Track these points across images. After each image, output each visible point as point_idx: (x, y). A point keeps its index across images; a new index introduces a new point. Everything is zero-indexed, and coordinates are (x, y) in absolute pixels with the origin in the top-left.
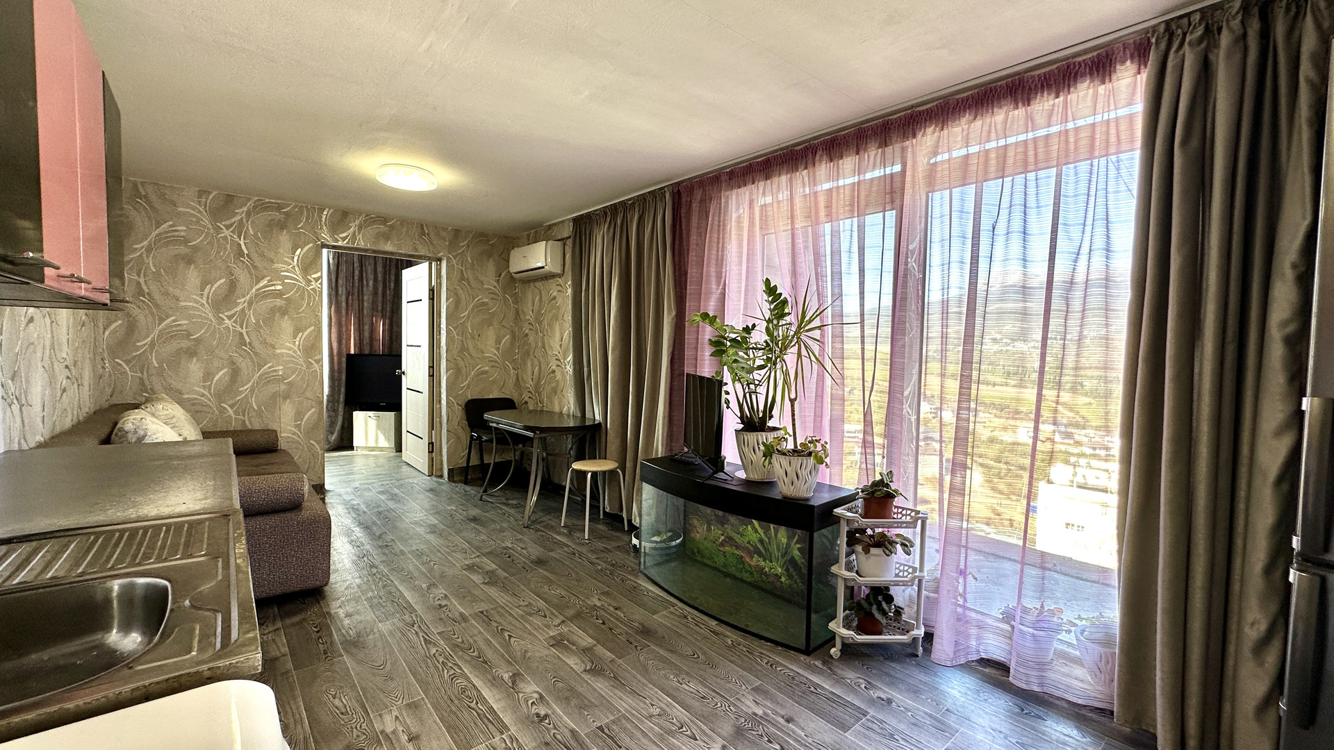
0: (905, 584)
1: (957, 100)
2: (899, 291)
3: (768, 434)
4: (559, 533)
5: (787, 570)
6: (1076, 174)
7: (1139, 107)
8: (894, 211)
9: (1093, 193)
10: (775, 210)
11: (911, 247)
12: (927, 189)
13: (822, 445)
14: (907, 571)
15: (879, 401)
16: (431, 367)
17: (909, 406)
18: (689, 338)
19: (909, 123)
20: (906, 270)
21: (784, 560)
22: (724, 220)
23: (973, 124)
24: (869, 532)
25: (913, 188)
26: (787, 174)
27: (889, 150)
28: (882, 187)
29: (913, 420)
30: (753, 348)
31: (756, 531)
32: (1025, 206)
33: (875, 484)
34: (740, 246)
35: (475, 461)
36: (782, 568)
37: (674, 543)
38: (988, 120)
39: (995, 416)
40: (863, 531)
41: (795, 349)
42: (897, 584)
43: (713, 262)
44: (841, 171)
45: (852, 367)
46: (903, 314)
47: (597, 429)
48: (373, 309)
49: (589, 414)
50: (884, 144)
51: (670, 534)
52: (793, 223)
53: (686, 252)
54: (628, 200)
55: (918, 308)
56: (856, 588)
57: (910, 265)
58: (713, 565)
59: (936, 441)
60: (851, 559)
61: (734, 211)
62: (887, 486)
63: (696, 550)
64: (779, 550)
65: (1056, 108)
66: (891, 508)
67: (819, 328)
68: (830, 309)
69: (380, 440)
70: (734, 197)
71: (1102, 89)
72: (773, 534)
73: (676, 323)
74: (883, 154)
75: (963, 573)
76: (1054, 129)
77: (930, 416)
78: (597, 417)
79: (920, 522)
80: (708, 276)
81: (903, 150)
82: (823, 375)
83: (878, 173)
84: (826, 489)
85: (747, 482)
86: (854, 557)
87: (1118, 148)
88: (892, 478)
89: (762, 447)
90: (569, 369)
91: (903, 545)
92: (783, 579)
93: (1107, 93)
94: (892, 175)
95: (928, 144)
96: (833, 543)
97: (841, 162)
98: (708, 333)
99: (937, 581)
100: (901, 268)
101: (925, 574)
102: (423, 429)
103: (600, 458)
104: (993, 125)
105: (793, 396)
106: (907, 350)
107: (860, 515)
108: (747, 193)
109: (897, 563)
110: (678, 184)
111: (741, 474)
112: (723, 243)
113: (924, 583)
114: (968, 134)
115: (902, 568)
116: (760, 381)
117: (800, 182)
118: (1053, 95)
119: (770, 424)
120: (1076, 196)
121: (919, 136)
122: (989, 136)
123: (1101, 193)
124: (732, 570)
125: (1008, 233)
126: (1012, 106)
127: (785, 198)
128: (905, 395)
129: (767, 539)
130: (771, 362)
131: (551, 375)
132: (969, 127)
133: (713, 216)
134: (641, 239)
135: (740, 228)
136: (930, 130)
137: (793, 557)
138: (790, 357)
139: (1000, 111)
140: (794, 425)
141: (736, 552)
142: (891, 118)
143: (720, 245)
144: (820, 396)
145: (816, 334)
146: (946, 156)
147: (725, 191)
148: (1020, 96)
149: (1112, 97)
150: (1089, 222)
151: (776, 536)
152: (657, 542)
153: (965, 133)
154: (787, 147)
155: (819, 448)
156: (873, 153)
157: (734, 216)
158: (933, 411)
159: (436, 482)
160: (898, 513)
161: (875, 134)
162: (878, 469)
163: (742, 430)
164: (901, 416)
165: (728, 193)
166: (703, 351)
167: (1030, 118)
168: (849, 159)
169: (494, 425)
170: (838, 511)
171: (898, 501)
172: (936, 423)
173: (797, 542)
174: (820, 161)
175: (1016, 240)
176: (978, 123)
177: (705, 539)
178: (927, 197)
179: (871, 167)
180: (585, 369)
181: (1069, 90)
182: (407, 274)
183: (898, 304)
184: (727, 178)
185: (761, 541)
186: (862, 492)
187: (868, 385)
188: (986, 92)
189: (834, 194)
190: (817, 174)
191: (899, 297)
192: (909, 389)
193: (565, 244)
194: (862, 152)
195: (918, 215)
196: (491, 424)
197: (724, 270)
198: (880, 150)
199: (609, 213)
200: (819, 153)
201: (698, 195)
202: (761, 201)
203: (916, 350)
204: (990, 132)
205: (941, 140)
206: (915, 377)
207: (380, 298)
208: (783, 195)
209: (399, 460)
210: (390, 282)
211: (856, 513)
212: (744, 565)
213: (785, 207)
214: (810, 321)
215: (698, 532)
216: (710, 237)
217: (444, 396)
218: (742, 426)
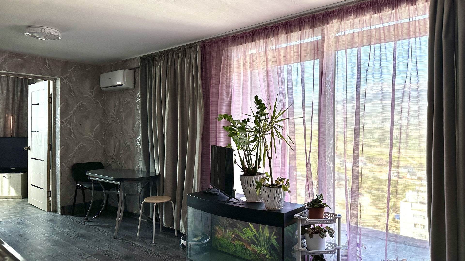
0: (331, 252)
1: (348, 7)
2: (322, 101)
3: (258, 176)
4: (136, 241)
5: (270, 251)
6: (403, 47)
7: (427, 16)
8: (319, 60)
9: (410, 56)
10: (258, 58)
11: (327, 79)
12: (335, 49)
13: (286, 181)
14: (332, 246)
15: (314, 157)
16: (49, 145)
17: (329, 160)
18: (212, 126)
19: (325, 17)
20: (325, 91)
21: (267, 246)
22: (230, 62)
23: (355, 19)
24: (312, 226)
25: (328, 49)
26: (264, 39)
27: (316, 29)
28: (313, 47)
29: (331, 167)
30: (248, 131)
31: (252, 231)
32: (381, 61)
33: (314, 201)
34: (239, 76)
35: (79, 200)
36: (267, 250)
37: (205, 241)
38: (362, 18)
39: (375, 164)
40: (309, 226)
41: (270, 132)
42: (327, 253)
43: (224, 85)
44: (291, 39)
45: (299, 140)
46: (325, 113)
47: (158, 178)
48: (6, 109)
49: (151, 170)
50: (313, 26)
51: (203, 236)
52: (267, 64)
53: (209, 78)
54: (175, 48)
55: (332, 110)
56: (306, 257)
57: (327, 88)
58: (228, 252)
59: (343, 180)
60: (303, 242)
61: (235, 57)
62: (320, 201)
63: (218, 245)
64: (264, 240)
65: (392, 14)
66: (323, 213)
67: (282, 120)
68: (287, 110)
69: (11, 191)
70: (235, 50)
71: (412, 7)
72: (261, 231)
73: (205, 118)
74: (313, 31)
75: (359, 245)
76: (392, 23)
77: (340, 166)
78: (157, 171)
79: (337, 219)
80: (222, 92)
81: (323, 30)
82: (285, 144)
83: (310, 40)
84: (289, 205)
85: (247, 203)
86: (305, 240)
87: (420, 35)
88: (322, 197)
89: (255, 184)
90: (139, 144)
91: (329, 232)
92: (267, 256)
93: (414, 9)
94: (317, 41)
95: (335, 28)
96: (293, 234)
97: (291, 34)
98: (222, 123)
99: (347, 250)
100: (323, 89)
101: (341, 247)
102: (43, 183)
103: (159, 195)
104: (365, 21)
105: (270, 156)
106: (327, 131)
107: (307, 218)
108: (243, 48)
109: (327, 242)
110: (204, 41)
111: (244, 199)
112: (230, 75)
113: (340, 252)
114: (353, 23)
115: (329, 245)
116: (253, 149)
117: (270, 44)
118: (391, 9)
119: (259, 171)
120: (403, 57)
121: (330, 23)
122: (363, 25)
123: (414, 56)
124: (239, 254)
125: (373, 74)
126: (373, 13)
127: (263, 51)
128: (327, 154)
129: (258, 235)
130: (258, 139)
131: (127, 148)
132: (354, 21)
133: (224, 60)
134: (183, 70)
135: (239, 67)
136: (335, 21)
137: (272, 244)
138: (268, 137)
139: (368, 14)
140: (271, 171)
141: (241, 243)
142: (316, 13)
143: (228, 76)
144: (283, 156)
145: (281, 123)
146: (343, 33)
147: (231, 46)
148: (376, 8)
149: (416, 11)
150: (409, 69)
151: (263, 233)
152: (196, 241)
153: (352, 23)
154: (263, 25)
155: (285, 183)
156: (307, 31)
157: (235, 60)
158: (341, 163)
159: (54, 215)
160: (326, 216)
161: (309, 21)
162: (315, 193)
163: (244, 175)
164: (326, 165)
165: (232, 48)
166: (220, 133)
167: (381, 19)
168: (296, 33)
169: (93, 178)
170: (296, 215)
171: (326, 210)
172: (343, 169)
173: (275, 235)
174: (281, 34)
175: (377, 76)
176: (358, 19)
177: (223, 237)
178: (335, 53)
179: (307, 37)
180: (150, 144)
181: (398, 7)
182: (31, 87)
183: (322, 108)
184: (231, 40)
185: (255, 236)
186: (308, 205)
187: (308, 150)
188: (361, 5)
189: (288, 49)
190: (279, 40)
191: (322, 104)
192: (329, 151)
193: (135, 71)
194: (302, 30)
195: (331, 63)
196: (91, 178)
197: (230, 89)
198: (311, 29)
199: (163, 55)
200: (280, 29)
201: (215, 48)
202: (250, 52)
203: (332, 131)
204: (363, 23)
205: (341, 26)
206: (332, 145)
207: (11, 102)
208: (262, 49)
209: (25, 203)
210: (17, 92)
211: (305, 216)
212: (246, 250)
213: (263, 56)
214: (278, 117)
215: (219, 234)
216: (223, 72)
217: (58, 162)
218: (243, 173)
